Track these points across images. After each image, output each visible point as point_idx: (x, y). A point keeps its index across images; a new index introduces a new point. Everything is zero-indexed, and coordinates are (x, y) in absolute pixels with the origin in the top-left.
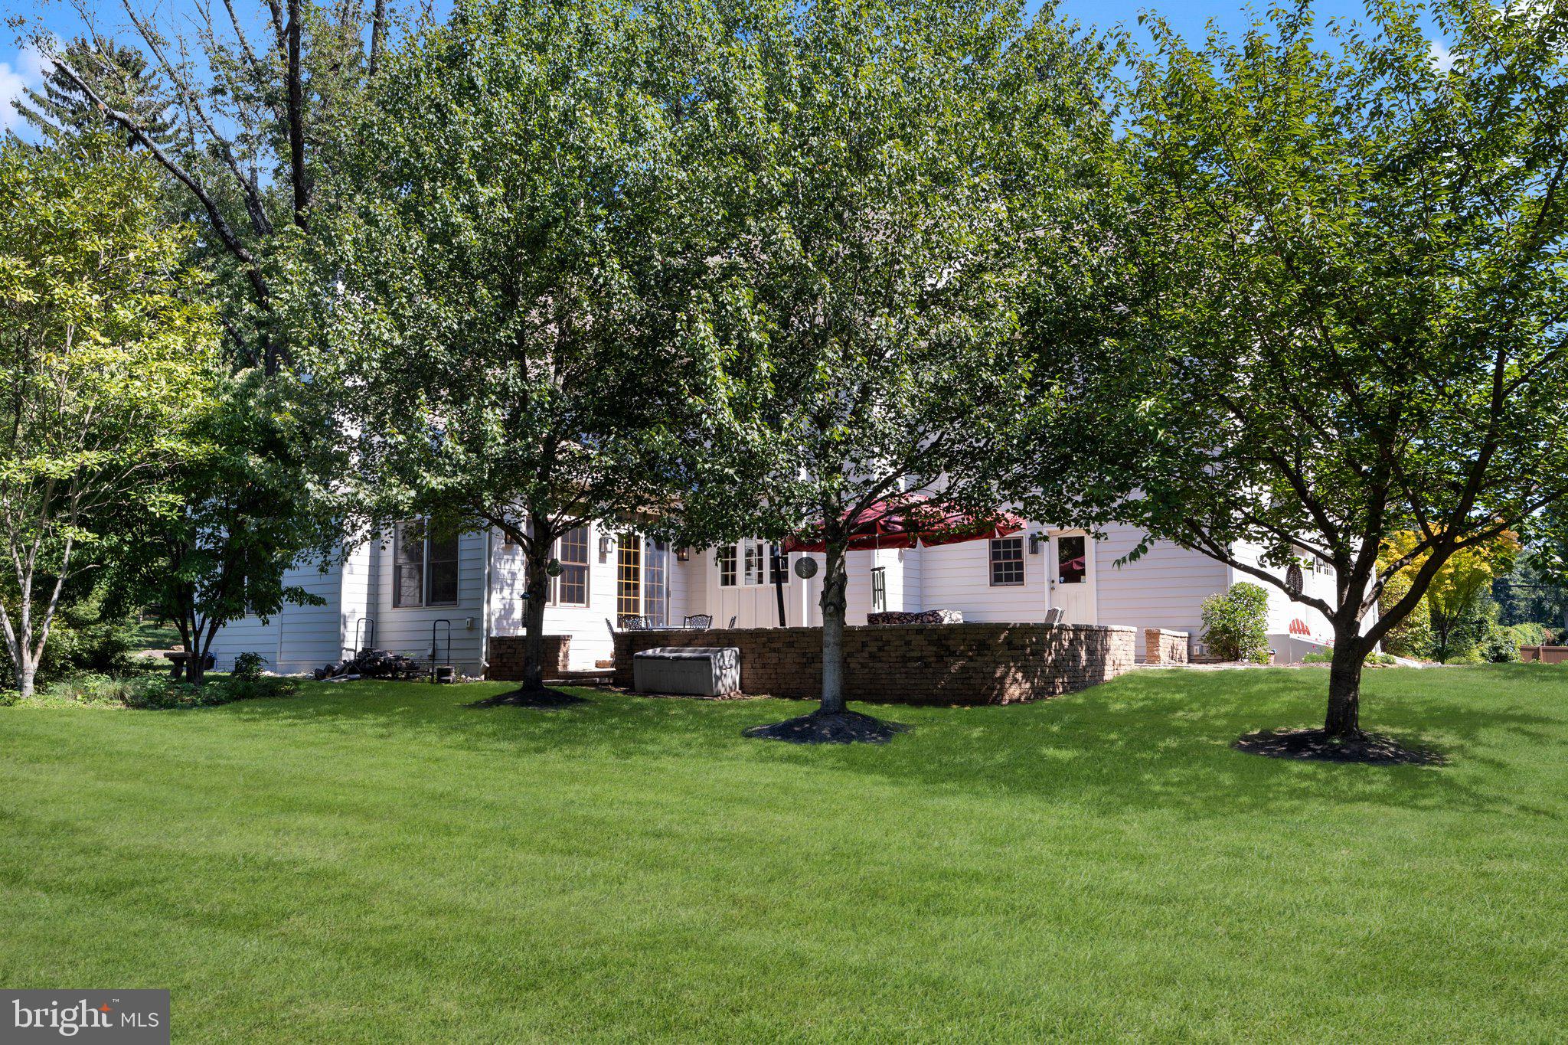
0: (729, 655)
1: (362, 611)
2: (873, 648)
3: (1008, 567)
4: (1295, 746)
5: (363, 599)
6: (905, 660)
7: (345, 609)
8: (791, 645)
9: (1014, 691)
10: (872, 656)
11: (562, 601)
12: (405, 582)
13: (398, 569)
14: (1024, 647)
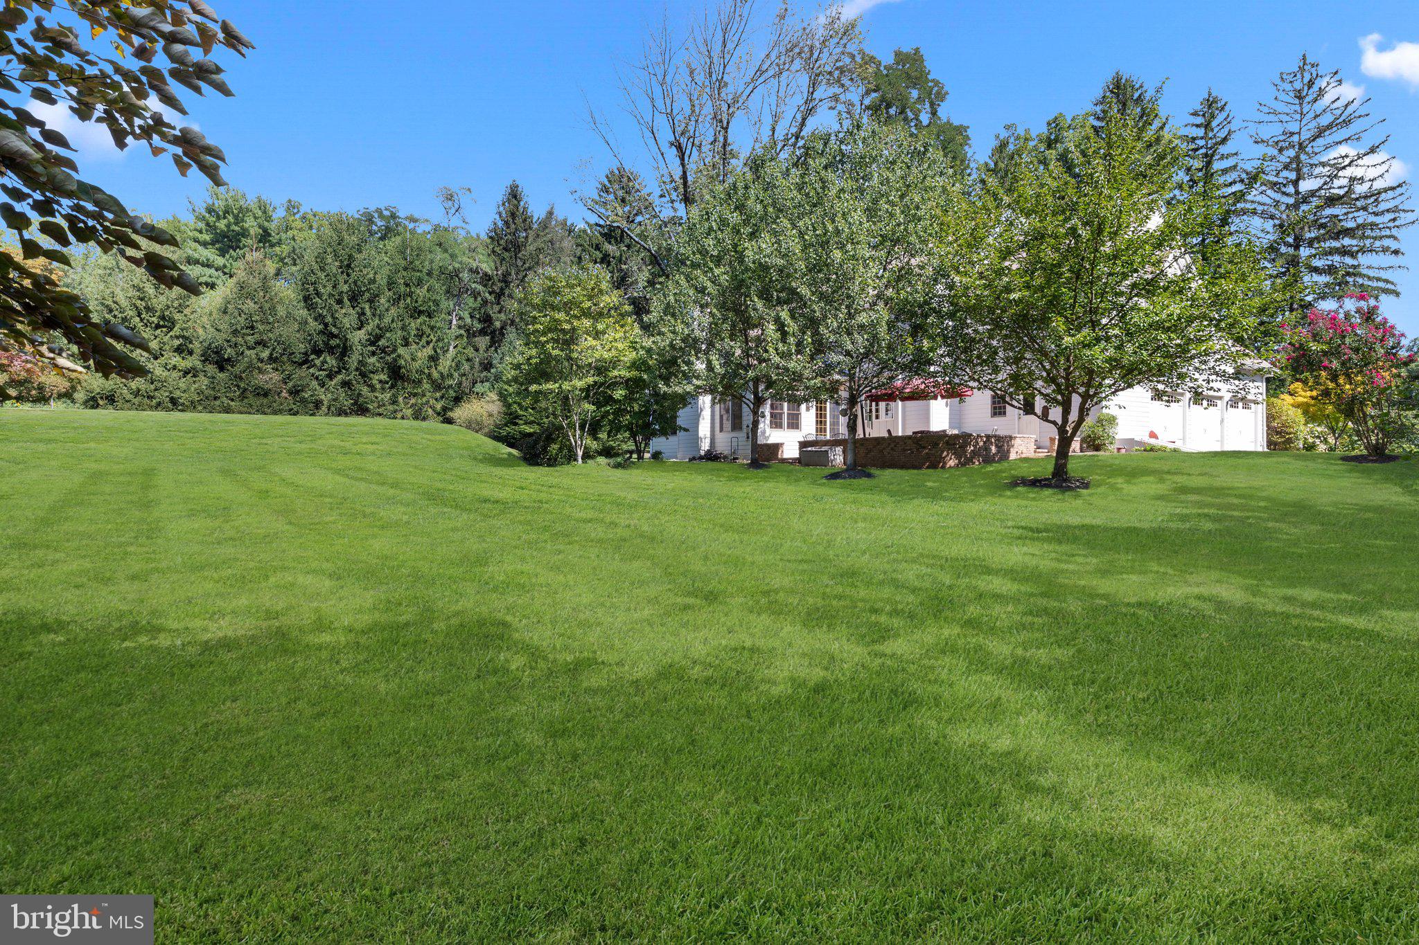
0: (839, 450)
1: (708, 435)
2: (892, 446)
3: (1000, 408)
4: (1036, 483)
5: (709, 429)
6: (905, 450)
7: (701, 434)
8: (862, 445)
9: (952, 463)
10: (892, 449)
11: (788, 428)
12: (724, 421)
13: (721, 417)
14: (955, 444)
